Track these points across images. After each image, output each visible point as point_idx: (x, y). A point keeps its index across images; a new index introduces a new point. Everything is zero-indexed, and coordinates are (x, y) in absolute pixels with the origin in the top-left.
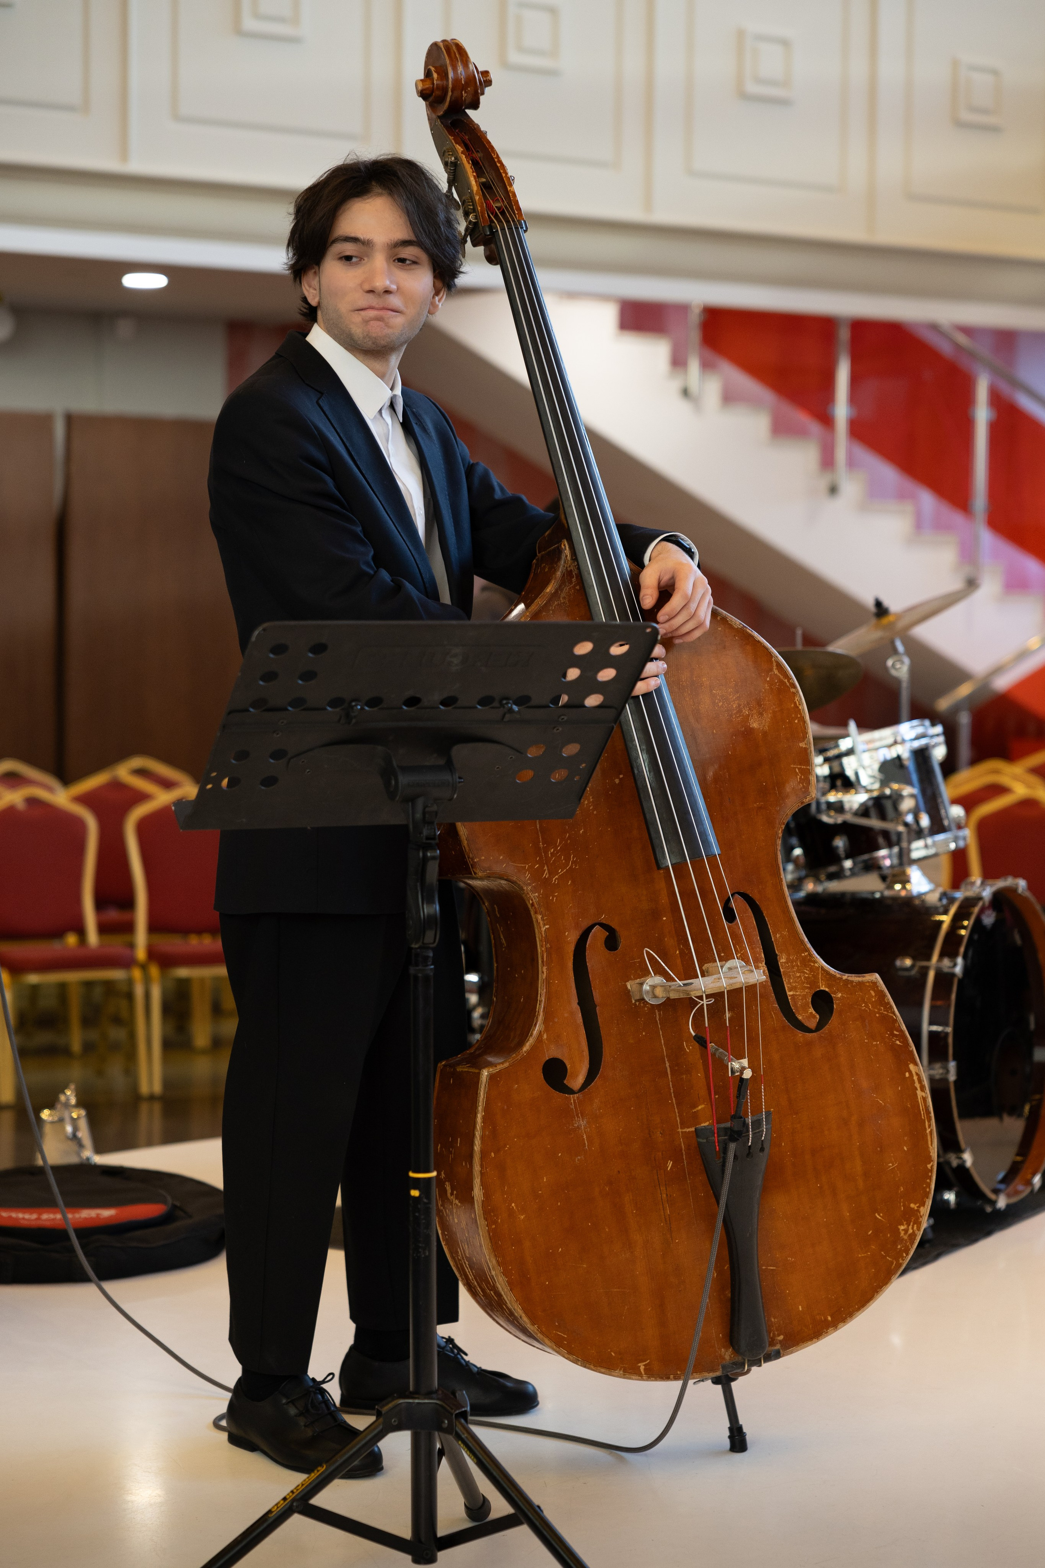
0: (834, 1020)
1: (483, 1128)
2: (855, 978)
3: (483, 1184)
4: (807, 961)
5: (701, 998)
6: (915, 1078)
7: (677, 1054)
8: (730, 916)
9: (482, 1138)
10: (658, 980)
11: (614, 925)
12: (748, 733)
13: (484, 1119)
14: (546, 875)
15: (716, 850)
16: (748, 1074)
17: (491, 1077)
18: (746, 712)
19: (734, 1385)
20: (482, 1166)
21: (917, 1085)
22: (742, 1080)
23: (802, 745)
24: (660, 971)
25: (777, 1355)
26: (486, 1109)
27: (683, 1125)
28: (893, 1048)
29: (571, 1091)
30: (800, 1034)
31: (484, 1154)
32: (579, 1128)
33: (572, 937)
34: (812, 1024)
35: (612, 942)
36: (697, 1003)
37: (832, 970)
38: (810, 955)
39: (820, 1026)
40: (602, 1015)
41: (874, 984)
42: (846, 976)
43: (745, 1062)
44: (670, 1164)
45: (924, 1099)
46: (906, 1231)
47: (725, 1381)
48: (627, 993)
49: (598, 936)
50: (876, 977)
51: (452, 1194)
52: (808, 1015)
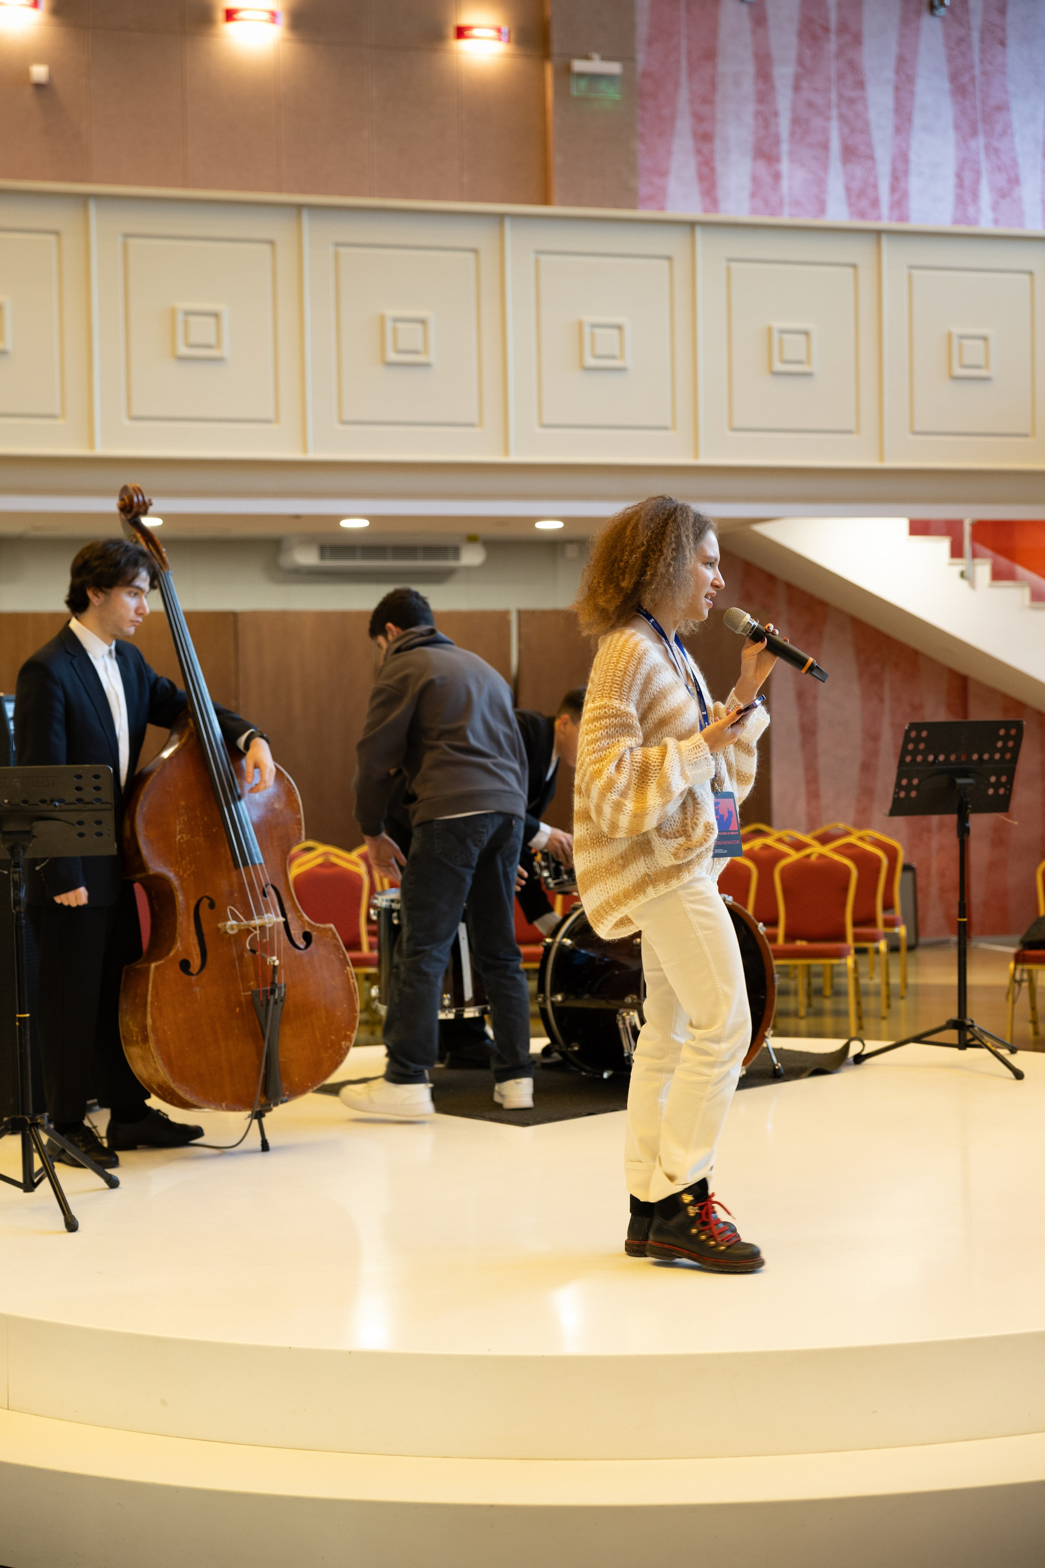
0: (313, 945)
1: (152, 991)
2: (322, 926)
3: (152, 1018)
4: (301, 917)
5: (255, 928)
6: (349, 973)
7: (241, 956)
8: (264, 894)
9: (152, 996)
10: (234, 922)
11: (213, 897)
12: (273, 810)
13: (153, 987)
14: (181, 873)
15: (262, 861)
16: (277, 963)
17: (156, 967)
18: (273, 800)
19: (264, 1120)
20: (151, 1008)
21: (350, 976)
22: (274, 967)
23: (298, 816)
24: (235, 917)
25: (286, 1101)
26: (154, 982)
27: (244, 991)
28: (339, 959)
29: (192, 974)
30: (297, 951)
31: (152, 1003)
32: (196, 992)
33: (193, 903)
34: (302, 946)
35: (212, 905)
36: (252, 932)
37: (312, 922)
38: (302, 915)
39: (307, 946)
40: (207, 939)
41: (331, 929)
42: (318, 925)
43: (275, 958)
44: (238, 1010)
45: (354, 983)
46: (345, 1045)
47: (259, 1116)
48: (218, 929)
49: (205, 903)
50: (332, 926)
51: (133, 1026)
52: (301, 943)
